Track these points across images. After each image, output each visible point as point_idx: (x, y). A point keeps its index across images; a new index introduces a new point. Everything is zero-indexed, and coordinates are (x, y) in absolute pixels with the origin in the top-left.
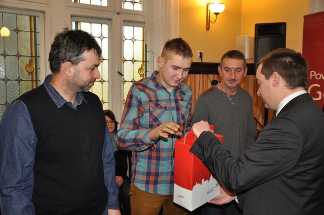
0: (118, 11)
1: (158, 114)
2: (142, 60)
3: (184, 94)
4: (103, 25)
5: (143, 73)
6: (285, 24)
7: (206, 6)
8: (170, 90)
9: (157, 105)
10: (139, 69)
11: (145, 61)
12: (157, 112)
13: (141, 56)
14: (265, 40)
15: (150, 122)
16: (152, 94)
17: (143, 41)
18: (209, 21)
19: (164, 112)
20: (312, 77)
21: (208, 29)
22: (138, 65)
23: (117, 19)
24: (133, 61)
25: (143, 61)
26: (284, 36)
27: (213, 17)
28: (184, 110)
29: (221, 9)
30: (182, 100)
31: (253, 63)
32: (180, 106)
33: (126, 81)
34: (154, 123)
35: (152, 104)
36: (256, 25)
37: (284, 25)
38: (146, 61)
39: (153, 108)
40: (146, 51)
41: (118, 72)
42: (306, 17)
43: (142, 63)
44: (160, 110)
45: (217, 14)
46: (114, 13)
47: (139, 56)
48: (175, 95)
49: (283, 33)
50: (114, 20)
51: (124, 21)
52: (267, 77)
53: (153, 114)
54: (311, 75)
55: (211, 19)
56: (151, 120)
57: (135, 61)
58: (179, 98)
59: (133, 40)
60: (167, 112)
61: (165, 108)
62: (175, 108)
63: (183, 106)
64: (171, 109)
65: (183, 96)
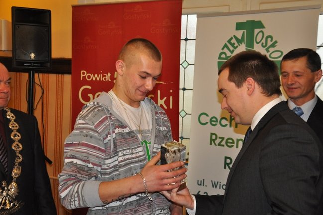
6: (49, 12)
14: (28, 29)
20: (83, 77)
26: (49, 27)
36: (13, 8)
37: (48, 14)
42: (74, 8)
49: (48, 23)
52: (239, 85)
54: (82, 76)
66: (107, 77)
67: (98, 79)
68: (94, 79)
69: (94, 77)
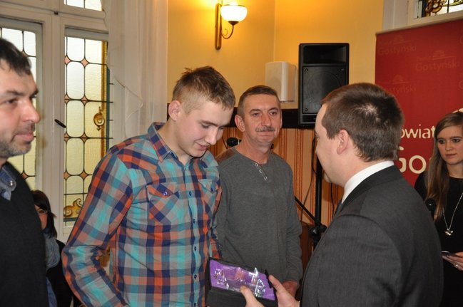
0: (56, 8)
1: (165, 207)
2: (100, 100)
3: (206, 167)
4: (25, 32)
5: (102, 122)
6: (347, 45)
7: (214, 8)
8: (184, 160)
9: (162, 190)
10: (96, 116)
11: (106, 102)
12: (162, 202)
13: (100, 93)
14: (315, 72)
15: (148, 220)
16: (151, 169)
17: (103, 64)
18: (221, 34)
19: (175, 202)
21: (218, 48)
22: (94, 109)
23: (54, 24)
24: (85, 101)
25: (103, 102)
26: (346, 65)
27: (226, 28)
28: (208, 196)
29: (240, 14)
30: (204, 177)
31: (296, 107)
32: (201, 188)
33: (70, 138)
34: (157, 223)
35: (152, 189)
36: (301, 45)
37: (345, 48)
38: (108, 102)
39: (155, 195)
40: (108, 84)
41: (57, 121)
42: (380, 37)
43: (100, 104)
44: (168, 198)
45: (233, 23)
46: (48, 12)
47: (95, 92)
48: (191, 169)
49: (345, 60)
50: (47, 25)
51: (67, 27)
52: (332, 134)
53: (155, 206)
55: (224, 32)
56: (151, 216)
57: (88, 101)
58: (199, 174)
59: (85, 63)
60: (181, 202)
61: (177, 194)
62: (193, 194)
63: (205, 189)
64: (186, 195)
65: (204, 169)
66: (429, 133)
67: (415, 136)
68: (408, 136)
69: (409, 133)
